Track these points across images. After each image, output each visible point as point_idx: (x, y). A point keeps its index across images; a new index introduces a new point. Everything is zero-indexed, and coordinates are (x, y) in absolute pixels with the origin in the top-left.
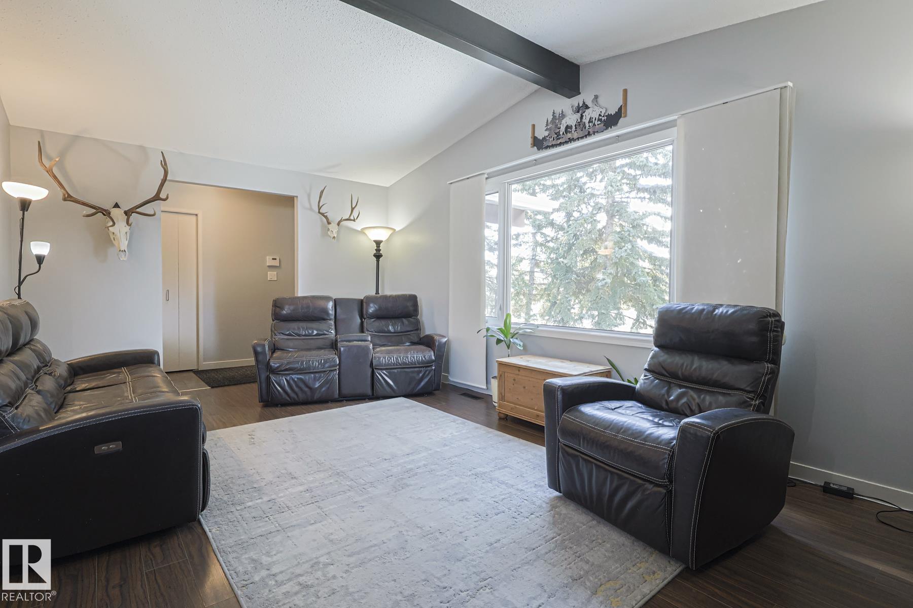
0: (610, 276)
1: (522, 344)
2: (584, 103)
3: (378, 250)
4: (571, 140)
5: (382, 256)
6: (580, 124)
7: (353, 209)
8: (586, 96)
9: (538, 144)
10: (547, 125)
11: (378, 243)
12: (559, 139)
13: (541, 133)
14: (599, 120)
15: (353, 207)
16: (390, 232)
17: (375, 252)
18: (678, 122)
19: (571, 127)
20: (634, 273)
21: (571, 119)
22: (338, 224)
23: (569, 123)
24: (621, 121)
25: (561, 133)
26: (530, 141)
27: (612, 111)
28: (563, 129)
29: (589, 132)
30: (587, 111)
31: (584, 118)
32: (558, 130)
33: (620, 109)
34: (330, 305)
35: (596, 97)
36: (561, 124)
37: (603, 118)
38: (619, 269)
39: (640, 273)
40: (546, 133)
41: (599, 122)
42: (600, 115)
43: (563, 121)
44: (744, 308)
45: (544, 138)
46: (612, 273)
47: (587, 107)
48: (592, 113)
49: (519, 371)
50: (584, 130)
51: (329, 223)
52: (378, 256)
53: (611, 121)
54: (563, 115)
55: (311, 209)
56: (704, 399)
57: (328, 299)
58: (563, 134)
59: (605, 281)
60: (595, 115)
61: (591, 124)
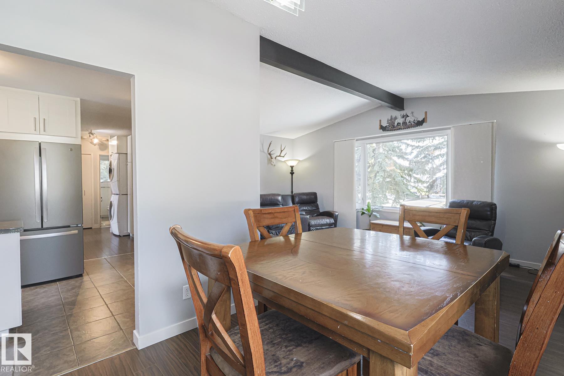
0: (382, 177)
1: (379, 215)
2: (406, 114)
3: (292, 170)
4: (400, 129)
5: (294, 173)
6: (404, 123)
7: (282, 151)
8: (407, 111)
9: (383, 128)
10: (388, 121)
11: (292, 167)
12: (394, 128)
13: (385, 124)
14: (414, 122)
15: (282, 150)
16: (297, 162)
17: (291, 171)
18: (451, 128)
19: (400, 123)
20: (394, 176)
21: (400, 120)
22: (275, 158)
23: (399, 122)
24: (424, 124)
25: (395, 125)
26: (378, 127)
27: (420, 119)
28: (396, 124)
29: (409, 127)
30: (408, 118)
31: (406, 120)
32: (393, 124)
33: (424, 119)
34: (280, 198)
35: (412, 113)
36: (395, 121)
37: (416, 122)
38: (386, 173)
39: (397, 175)
40: (388, 125)
41: (414, 123)
42: (414, 120)
43: (396, 121)
44: (483, 202)
45: (386, 126)
46: (383, 175)
47: (408, 116)
48: (410, 119)
49: (383, 226)
50: (406, 126)
51: (272, 158)
52: (292, 173)
53: (420, 123)
54: (396, 118)
55: (263, 152)
56: (471, 234)
57: (279, 195)
58: (396, 126)
59: (379, 180)
60: (412, 120)
61: (410, 123)
